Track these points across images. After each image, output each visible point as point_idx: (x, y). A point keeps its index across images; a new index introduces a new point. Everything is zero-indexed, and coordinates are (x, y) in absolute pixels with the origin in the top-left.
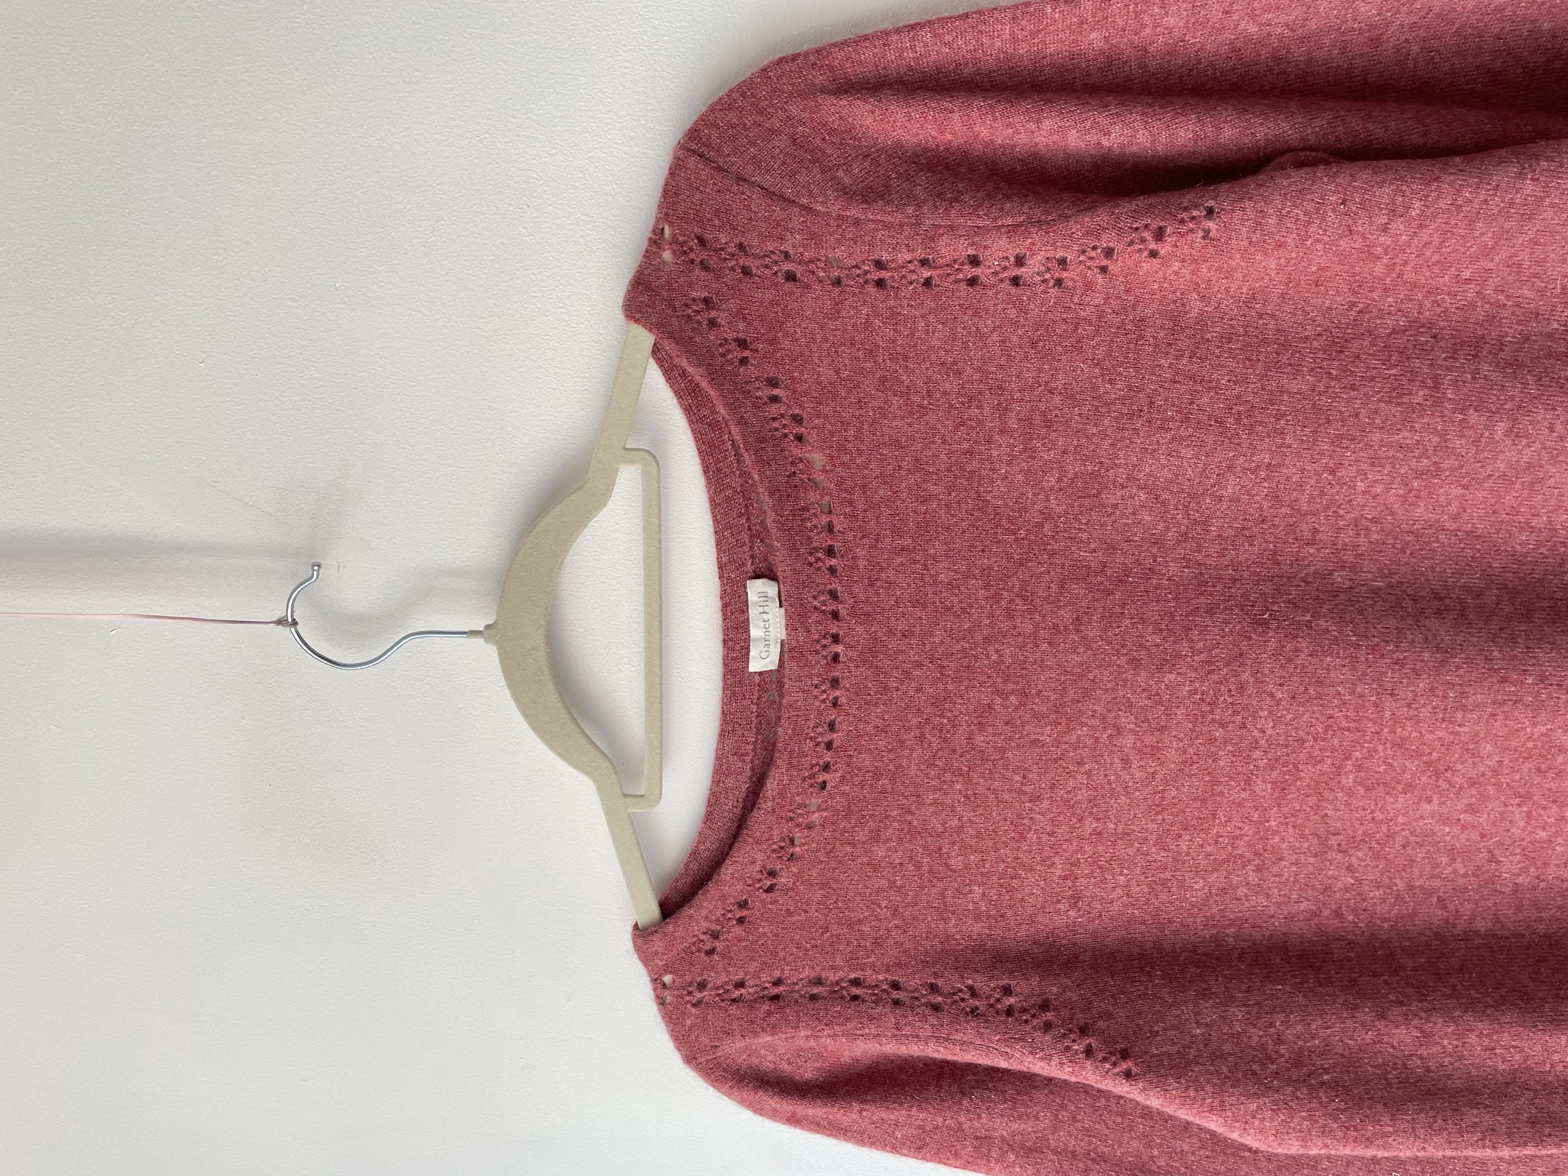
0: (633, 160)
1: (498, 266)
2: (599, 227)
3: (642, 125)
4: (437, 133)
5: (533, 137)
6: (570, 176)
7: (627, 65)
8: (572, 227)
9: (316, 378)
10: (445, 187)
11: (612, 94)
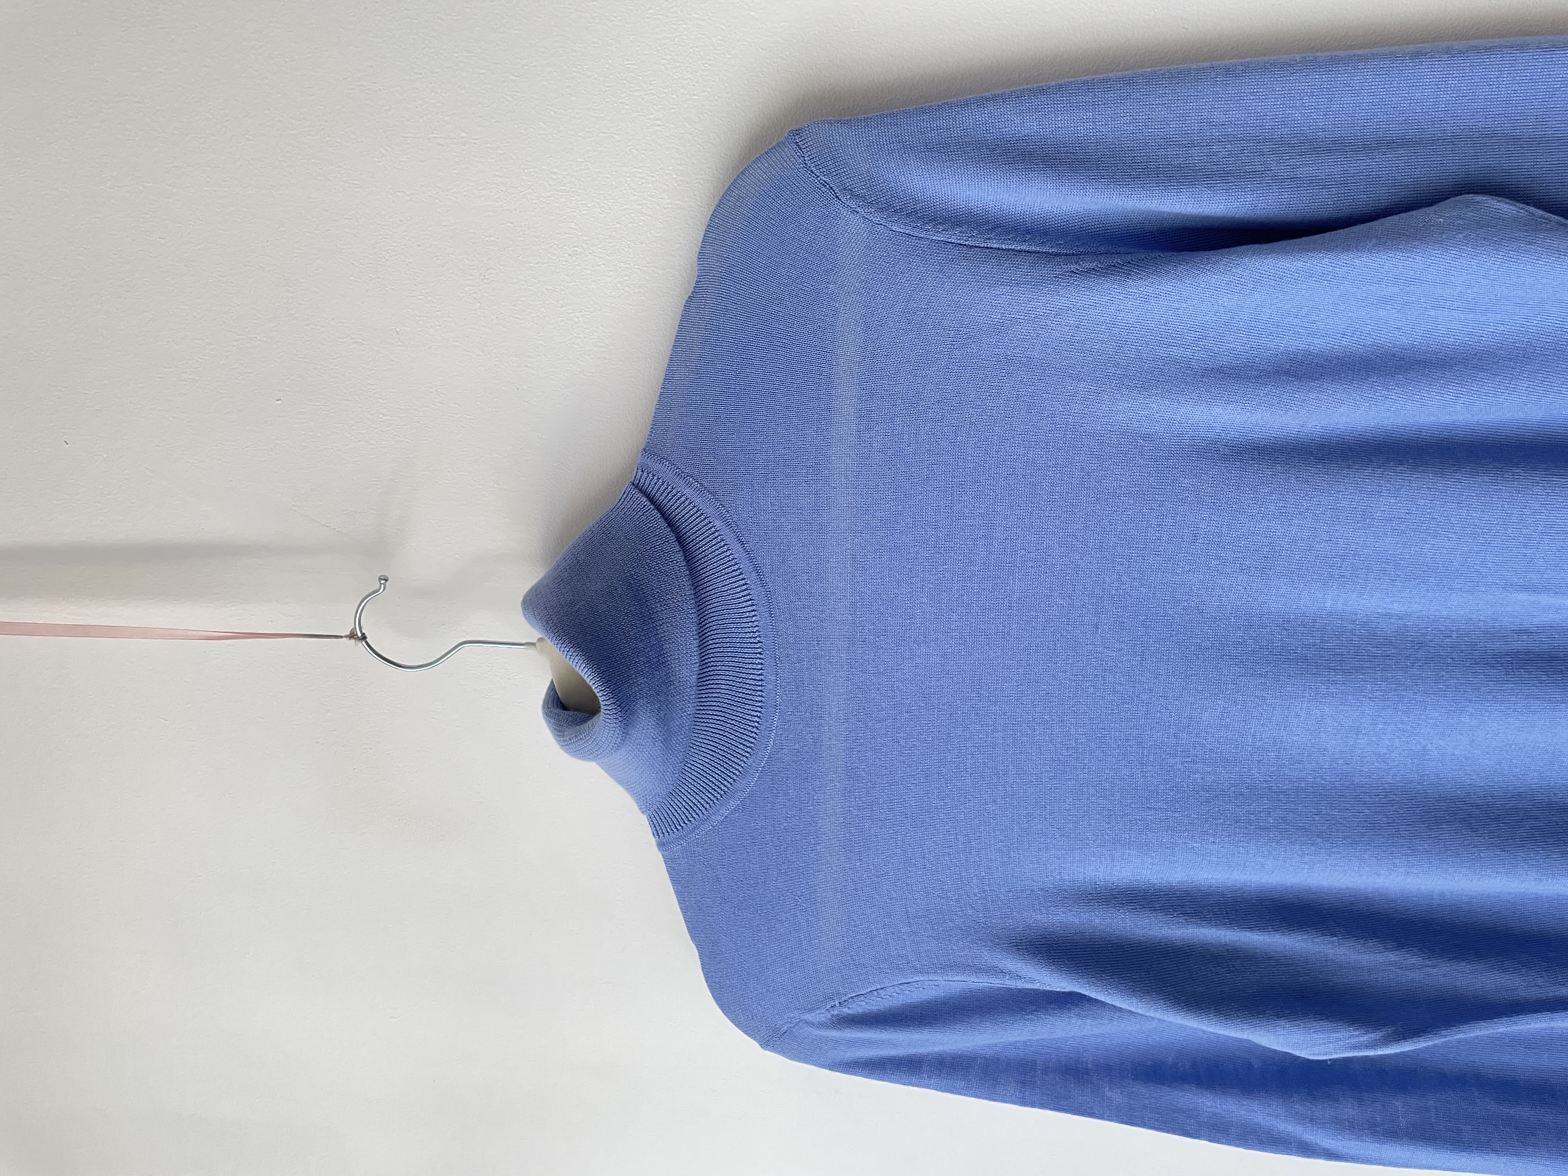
0: (665, 211)
1: (543, 309)
2: (635, 272)
3: (674, 178)
4: (485, 189)
5: (573, 192)
6: (608, 227)
7: (659, 123)
8: (611, 273)
9: (381, 413)
10: (492, 239)
11: (645, 150)
